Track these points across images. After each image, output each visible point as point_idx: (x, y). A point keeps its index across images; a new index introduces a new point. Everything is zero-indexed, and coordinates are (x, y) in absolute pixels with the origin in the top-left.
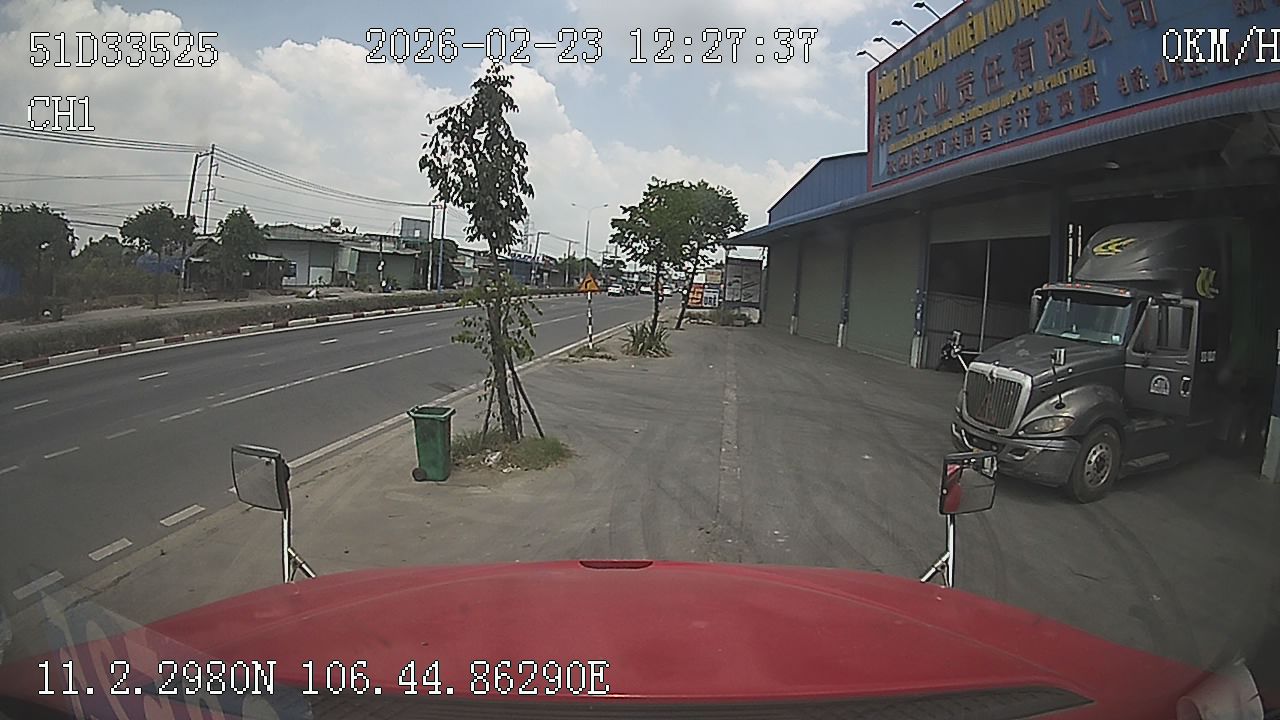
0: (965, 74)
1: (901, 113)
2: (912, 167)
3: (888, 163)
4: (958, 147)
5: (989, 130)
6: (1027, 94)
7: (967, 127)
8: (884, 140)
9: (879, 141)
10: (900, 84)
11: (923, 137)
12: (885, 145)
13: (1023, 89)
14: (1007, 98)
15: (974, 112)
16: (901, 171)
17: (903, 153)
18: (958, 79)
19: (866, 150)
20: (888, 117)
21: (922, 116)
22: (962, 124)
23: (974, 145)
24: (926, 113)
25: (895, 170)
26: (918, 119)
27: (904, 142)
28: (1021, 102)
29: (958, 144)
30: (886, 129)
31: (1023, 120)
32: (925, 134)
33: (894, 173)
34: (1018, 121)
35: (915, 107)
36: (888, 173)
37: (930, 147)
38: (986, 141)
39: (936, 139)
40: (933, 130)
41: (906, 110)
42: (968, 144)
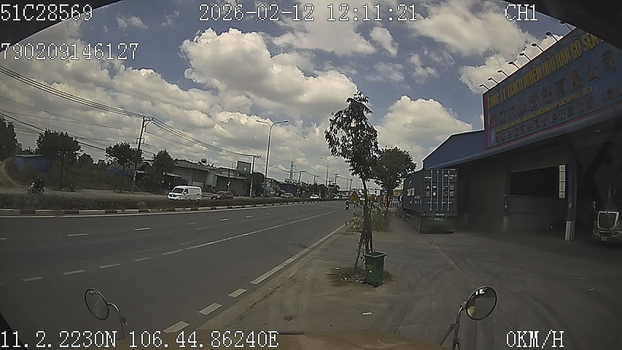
0: (534, 95)
1: (502, 113)
2: (509, 138)
3: (496, 137)
4: (532, 128)
5: (546, 120)
6: (563, 103)
7: (535, 119)
8: (493, 126)
9: (491, 127)
10: (500, 100)
11: (514, 124)
12: (494, 129)
13: (561, 101)
14: (554, 105)
15: (539, 112)
16: (503, 140)
17: (504, 132)
18: (530, 97)
19: (484, 129)
20: (495, 115)
21: (513, 114)
22: (533, 118)
23: (539, 127)
24: (514, 113)
25: (500, 140)
26: (511, 115)
27: (504, 127)
28: (561, 106)
29: (532, 127)
30: (494, 121)
31: (562, 115)
32: (515, 123)
33: (499, 141)
34: (560, 115)
35: (509, 110)
36: (497, 141)
37: (517, 129)
38: (546, 125)
39: (521, 125)
40: (518, 121)
41: (504, 112)
42: (536, 126)
